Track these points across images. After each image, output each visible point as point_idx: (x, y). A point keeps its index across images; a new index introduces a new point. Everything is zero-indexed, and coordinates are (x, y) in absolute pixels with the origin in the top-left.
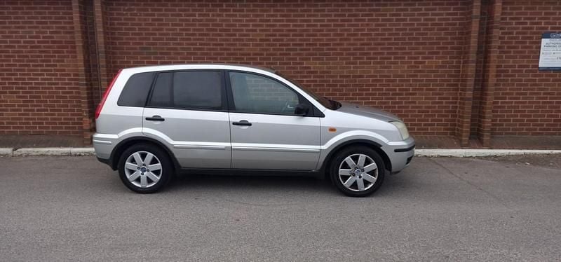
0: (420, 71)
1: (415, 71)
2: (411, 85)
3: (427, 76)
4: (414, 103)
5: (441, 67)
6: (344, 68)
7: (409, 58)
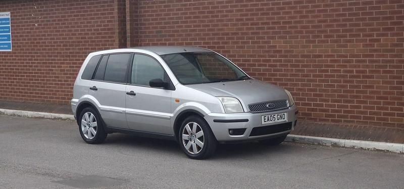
0: (375, 51)
1: (371, 51)
2: (367, 66)
3: (383, 56)
4: (372, 87)
5: (397, 45)
6: (303, 47)
7: (364, 36)
